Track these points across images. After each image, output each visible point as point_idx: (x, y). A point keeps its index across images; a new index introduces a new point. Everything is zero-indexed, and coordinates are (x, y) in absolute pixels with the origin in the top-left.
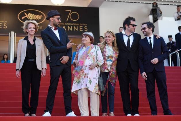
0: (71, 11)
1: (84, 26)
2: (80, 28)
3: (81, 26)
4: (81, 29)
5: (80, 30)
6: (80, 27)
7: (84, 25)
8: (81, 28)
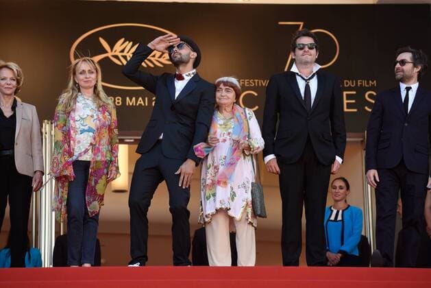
0: (302, 24)
1: (361, 91)
2: (345, 101)
3: (350, 89)
4: (349, 106)
5: (346, 110)
6: (345, 93)
7: (365, 83)
8: (349, 97)
